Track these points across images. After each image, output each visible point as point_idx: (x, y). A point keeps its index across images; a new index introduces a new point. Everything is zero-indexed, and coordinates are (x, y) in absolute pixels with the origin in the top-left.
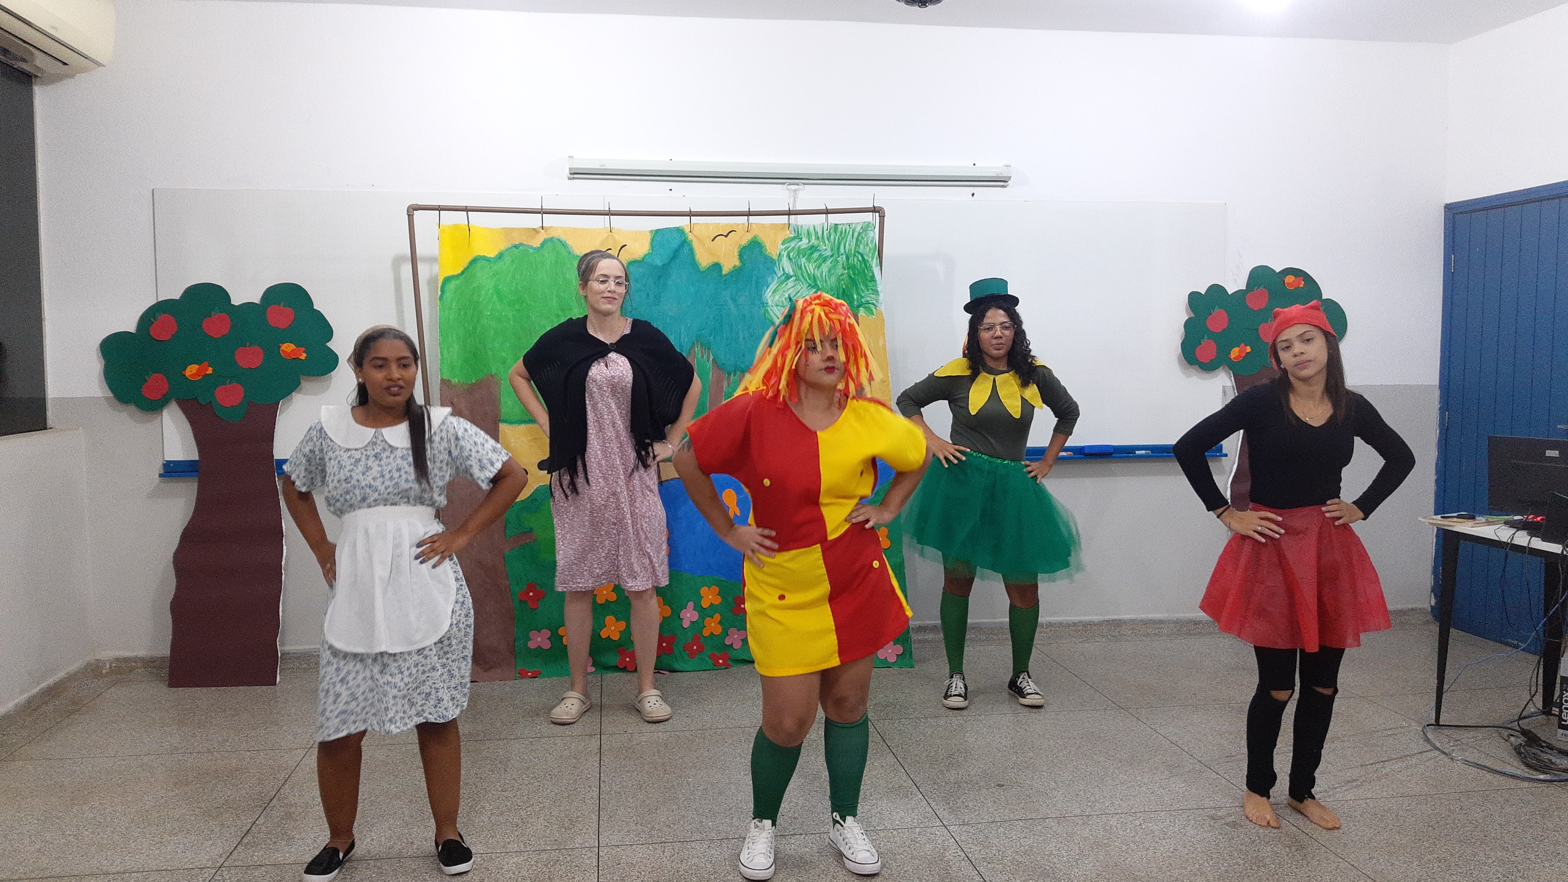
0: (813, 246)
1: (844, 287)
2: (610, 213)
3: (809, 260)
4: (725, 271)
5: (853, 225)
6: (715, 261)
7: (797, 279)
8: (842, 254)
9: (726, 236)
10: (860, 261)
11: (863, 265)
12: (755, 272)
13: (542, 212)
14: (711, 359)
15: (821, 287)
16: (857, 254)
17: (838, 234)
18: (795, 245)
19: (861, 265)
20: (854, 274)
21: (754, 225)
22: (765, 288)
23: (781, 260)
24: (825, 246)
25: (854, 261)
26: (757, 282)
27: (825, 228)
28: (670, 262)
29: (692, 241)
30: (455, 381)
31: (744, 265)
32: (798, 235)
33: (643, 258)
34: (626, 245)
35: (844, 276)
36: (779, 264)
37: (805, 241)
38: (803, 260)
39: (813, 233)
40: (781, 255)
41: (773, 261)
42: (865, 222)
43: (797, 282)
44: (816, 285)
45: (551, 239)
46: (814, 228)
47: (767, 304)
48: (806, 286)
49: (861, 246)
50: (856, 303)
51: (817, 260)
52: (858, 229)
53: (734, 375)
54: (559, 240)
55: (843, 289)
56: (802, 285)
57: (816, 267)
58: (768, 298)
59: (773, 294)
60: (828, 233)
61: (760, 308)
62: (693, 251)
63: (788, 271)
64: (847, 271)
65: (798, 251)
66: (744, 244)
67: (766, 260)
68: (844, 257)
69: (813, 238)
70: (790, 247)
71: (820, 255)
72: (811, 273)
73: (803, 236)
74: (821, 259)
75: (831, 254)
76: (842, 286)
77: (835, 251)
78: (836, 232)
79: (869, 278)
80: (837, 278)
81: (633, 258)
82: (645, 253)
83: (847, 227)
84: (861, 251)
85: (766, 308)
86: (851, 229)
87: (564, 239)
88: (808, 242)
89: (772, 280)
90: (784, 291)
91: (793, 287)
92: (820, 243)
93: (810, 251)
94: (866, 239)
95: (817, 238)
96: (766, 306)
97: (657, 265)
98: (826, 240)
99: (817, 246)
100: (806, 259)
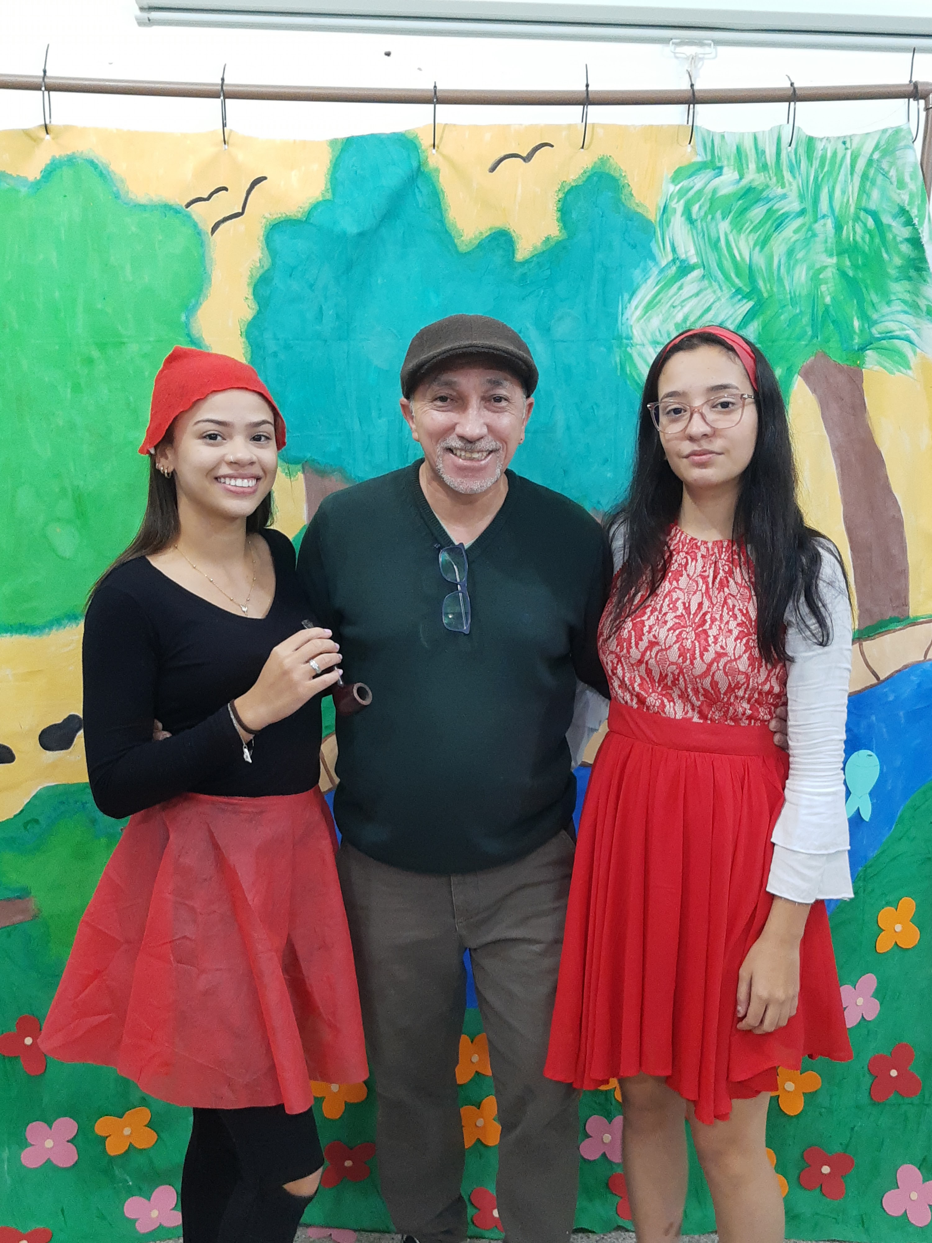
0: (749, 190)
1: (828, 300)
2: (223, 92)
3: (738, 225)
4: (522, 252)
5: (858, 139)
6: (499, 224)
7: (708, 275)
8: (824, 216)
9: (527, 159)
10: (869, 232)
11: (877, 240)
12: (599, 256)
13: (48, 85)
15: (765, 295)
16: (863, 213)
17: (816, 163)
18: (706, 184)
19: (872, 238)
20: (855, 267)
21: (600, 132)
23: (668, 223)
24: (785, 185)
25: (856, 233)
26: (604, 282)
27: (786, 139)
28: (379, 226)
29: (437, 170)
31: (571, 237)
32: (712, 161)
33: (309, 212)
34: (265, 178)
35: (829, 272)
36: (662, 232)
37: (729, 175)
38: (725, 226)
39: (753, 154)
40: (669, 209)
41: (646, 227)
42: (884, 131)
43: (706, 282)
44: (753, 292)
45: (71, 161)
46: (755, 139)
47: (629, 338)
48: (727, 292)
49: (875, 194)
50: (856, 339)
51: (762, 223)
52: (870, 145)
54: (92, 163)
55: (827, 307)
56: (719, 293)
57: (755, 245)
58: (632, 324)
59: (645, 315)
60: (793, 157)
61: (610, 349)
62: (441, 199)
63: (686, 252)
64: (834, 260)
65: (712, 201)
66: (573, 184)
67: (629, 223)
68: (830, 223)
69: (750, 166)
70: (693, 187)
71: (769, 210)
72: (743, 259)
73: (725, 163)
74: (770, 223)
75: (799, 209)
76: (823, 297)
77: (808, 205)
78: (810, 158)
79: (893, 272)
80: (811, 273)
81: (284, 215)
82: (313, 201)
83: (839, 138)
84: (872, 206)
85: (626, 350)
86: (849, 152)
87: (104, 161)
88: (738, 177)
89: (645, 276)
90: (674, 305)
91: (697, 294)
92: (770, 179)
93: (743, 203)
94: (893, 173)
95: (763, 167)
96: (627, 345)
97: (345, 233)
98: (787, 175)
99: (760, 188)
100: (732, 223)
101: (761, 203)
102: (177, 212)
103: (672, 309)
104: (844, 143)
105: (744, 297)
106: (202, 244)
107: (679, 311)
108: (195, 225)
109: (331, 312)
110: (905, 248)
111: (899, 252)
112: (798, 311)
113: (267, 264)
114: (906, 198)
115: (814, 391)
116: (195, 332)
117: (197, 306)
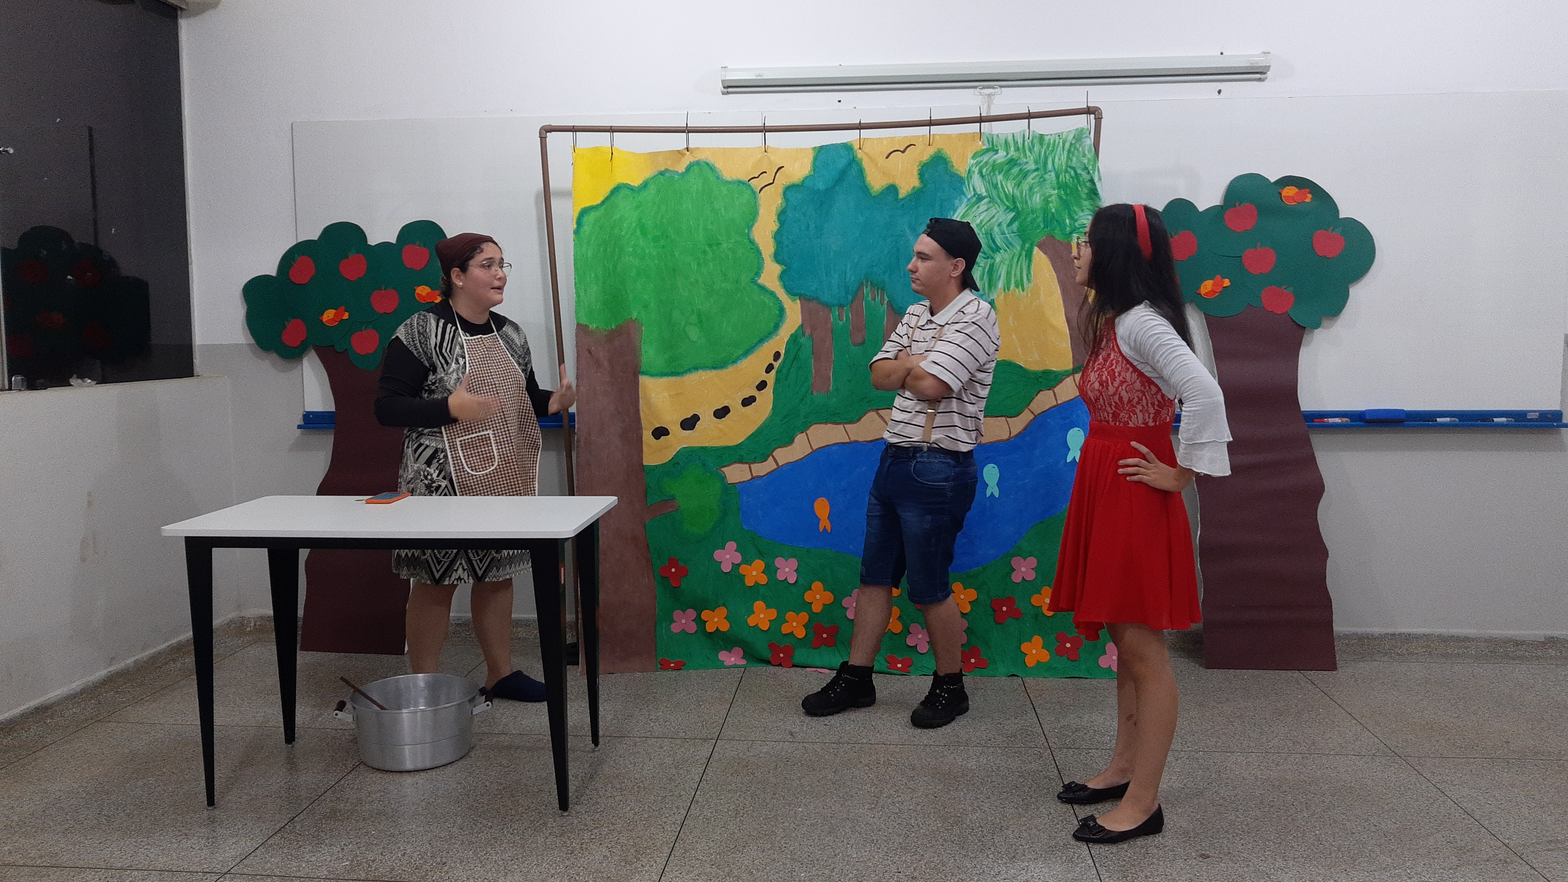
0: (1011, 160)
1: (1053, 210)
2: (764, 130)
3: (1006, 176)
4: (902, 193)
5: (1064, 134)
6: (891, 182)
7: (992, 201)
8: (1050, 170)
9: (903, 151)
10: (1072, 177)
11: (1076, 181)
12: (938, 194)
13: (687, 130)
14: (885, 302)
15: (1020, 209)
16: (1068, 169)
17: (1045, 147)
18: (990, 159)
19: (1073, 181)
20: (1066, 194)
21: (938, 137)
22: (952, 213)
23: (971, 177)
24: (1026, 158)
25: (1065, 178)
26: (941, 206)
27: (1027, 137)
28: (834, 186)
29: (862, 159)
30: (592, 326)
31: (925, 186)
32: (993, 148)
33: (803, 181)
34: (783, 167)
35: (1053, 198)
36: (968, 182)
37: (1002, 153)
38: (1000, 177)
39: (1012, 145)
40: (972, 171)
41: (961, 180)
42: (1077, 129)
43: (992, 204)
44: (1015, 207)
45: (698, 163)
46: (1013, 136)
48: (1003, 208)
49: (1074, 159)
50: (1068, 228)
51: (1018, 175)
52: (1071, 136)
54: (707, 164)
55: (1053, 214)
56: (998, 209)
57: (1015, 185)
60: (1030, 144)
62: (863, 172)
63: (981, 191)
64: (1056, 191)
65: (993, 166)
66: (925, 162)
67: (952, 179)
68: (1053, 174)
70: (982, 161)
71: (1020, 169)
72: (1010, 193)
73: (999, 148)
74: (1021, 175)
75: (1035, 168)
76: (1051, 210)
77: (1041, 165)
78: (1041, 144)
79: (1084, 196)
80: (1042, 198)
81: (792, 183)
82: (805, 176)
83: (1056, 134)
84: (1073, 165)
86: (1061, 140)
87: (712, 162)
88: (1006, 154)
89: (960, 203)
90: (975, 215)
91: (986, 210)
92: (1021, 155)
93: (1008, 166)
94: (1081, 150)
95: (1017, 149)
97: (819, 189)
98: (1028, 153)
99: (1016, 159)
100: (1003, 176)
102: (744, 184)
103: (974, 218)
104: (1059, 136)
105: (1010, 211)
106: (755, 198)
108: (752, 190)
109: (813, 226)
110: (1088, 184)
111: (1086, 186)
112: (1035, 216)
113: (784, 205)
114: (1086, 161)
115: (1045, 253)
116: (751, 237)
117: (753, 225)
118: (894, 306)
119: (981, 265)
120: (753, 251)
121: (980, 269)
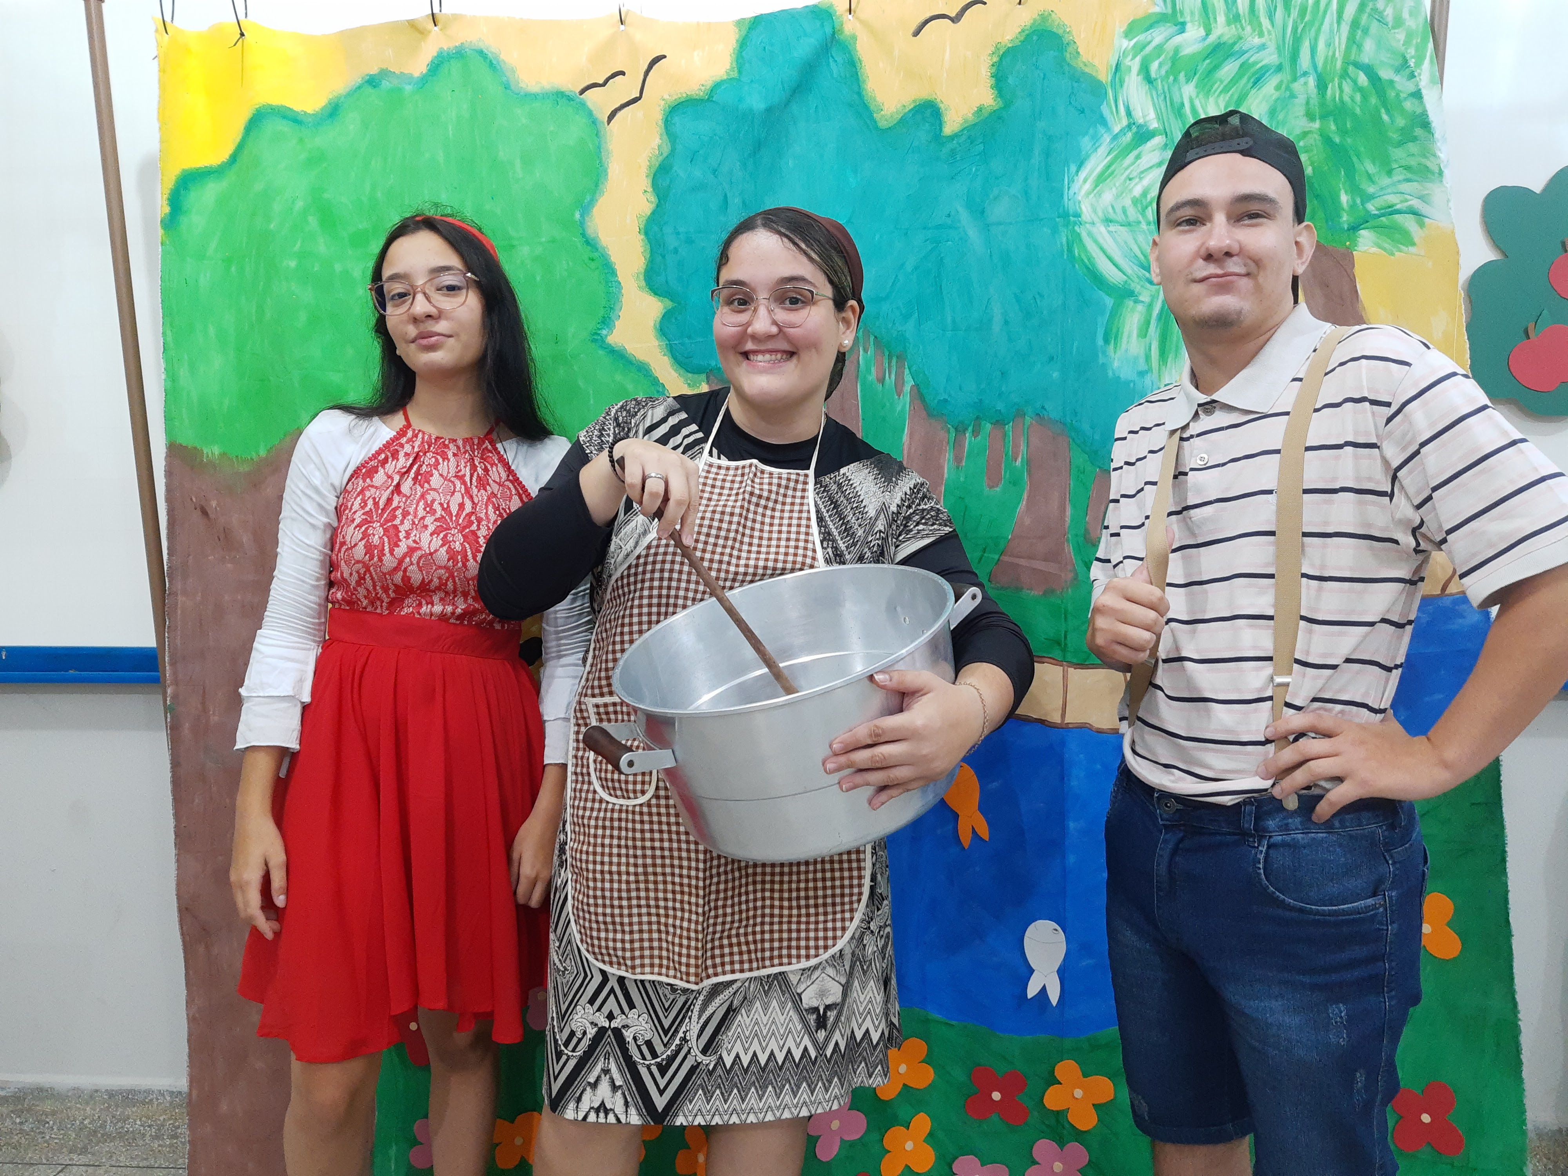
0: (1218, 46)
3: (1205, 86)
4: (951, 125)
6: (924, 94)
8: (1305, 74)
9: (955, 20)
10: (1361, 88)
11: (1372, 99)
12: (1041, 124)
14: (907, 388)
16: (1351, 69)
18: (1166, 40)
19: (1366, 98)
20: (1346, 130)
23: (1122, 82)
25: (1347, 90)
26: (1047, 154)
28: (787, 103)
29: (854, 40)
30: (212, 451)
31: (1007, 105)
32: (1173, 14)
33: (712, 91)
34: (665, 57)
35: (1312, 139)
36: (1115, 95)
37: (1194, 31)
40: (1123, 69)
41: (1097, 90)
45: (459, 54)
47: (1078, 215)
49: (1370, 45)
50: (1345, 218)
51: (1234, 81)
53: (976, 433)
54: (481, 53)
58: (1080, 198)
59: (1096, 186)
60: (1268, 5)
61: (1055, 231)
62: (858, 68)
63: (1144, 116)
64: (1318, 125)
65: (1175, 59)
66: (1010, 45)
67: (1075, 85)
68: (1312, 82)
69: (1218, 19)
70: (1149, 43)
71: (1241, 66)
73: (1188, 19)
74: (1244, 80)
75: (1277, 63)
77: (1287, 59)
81: (684, 95)
82: (718, 79)
85: (1074, 231)
87: (493, 50)
88: (1204, 34)
89: (1094, 144)
90: (1131, 176)
92: (1243, 30)
93: (1211, 62)
95: (1234, 18)
96: (1075, 223)
97: (751, 110)
98: (1264, 22)
99: (1231, 41)
100: (1196, 87)
101: (1230, 60)
102: (570, 99)
103: (1128, 182)
106: (597, 135)
107: (1136, 184)
108: (590, 114)
109: (736, 200)
110: (1408, 104)
111: (1402, 110)
113: (666, 150)
114: (1402, 45)
116: (590, 232)
117: (592, 202)
118: (928, 398)
119: (1141, 298)
120: (593, 265)
121: (1140, 307)
